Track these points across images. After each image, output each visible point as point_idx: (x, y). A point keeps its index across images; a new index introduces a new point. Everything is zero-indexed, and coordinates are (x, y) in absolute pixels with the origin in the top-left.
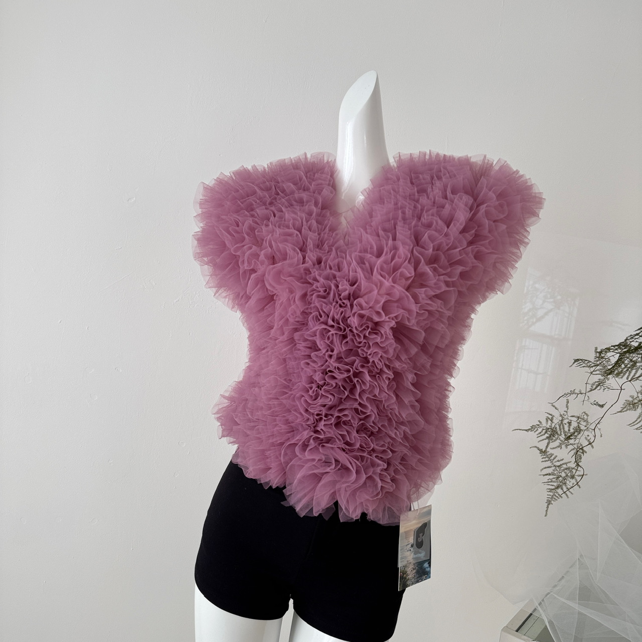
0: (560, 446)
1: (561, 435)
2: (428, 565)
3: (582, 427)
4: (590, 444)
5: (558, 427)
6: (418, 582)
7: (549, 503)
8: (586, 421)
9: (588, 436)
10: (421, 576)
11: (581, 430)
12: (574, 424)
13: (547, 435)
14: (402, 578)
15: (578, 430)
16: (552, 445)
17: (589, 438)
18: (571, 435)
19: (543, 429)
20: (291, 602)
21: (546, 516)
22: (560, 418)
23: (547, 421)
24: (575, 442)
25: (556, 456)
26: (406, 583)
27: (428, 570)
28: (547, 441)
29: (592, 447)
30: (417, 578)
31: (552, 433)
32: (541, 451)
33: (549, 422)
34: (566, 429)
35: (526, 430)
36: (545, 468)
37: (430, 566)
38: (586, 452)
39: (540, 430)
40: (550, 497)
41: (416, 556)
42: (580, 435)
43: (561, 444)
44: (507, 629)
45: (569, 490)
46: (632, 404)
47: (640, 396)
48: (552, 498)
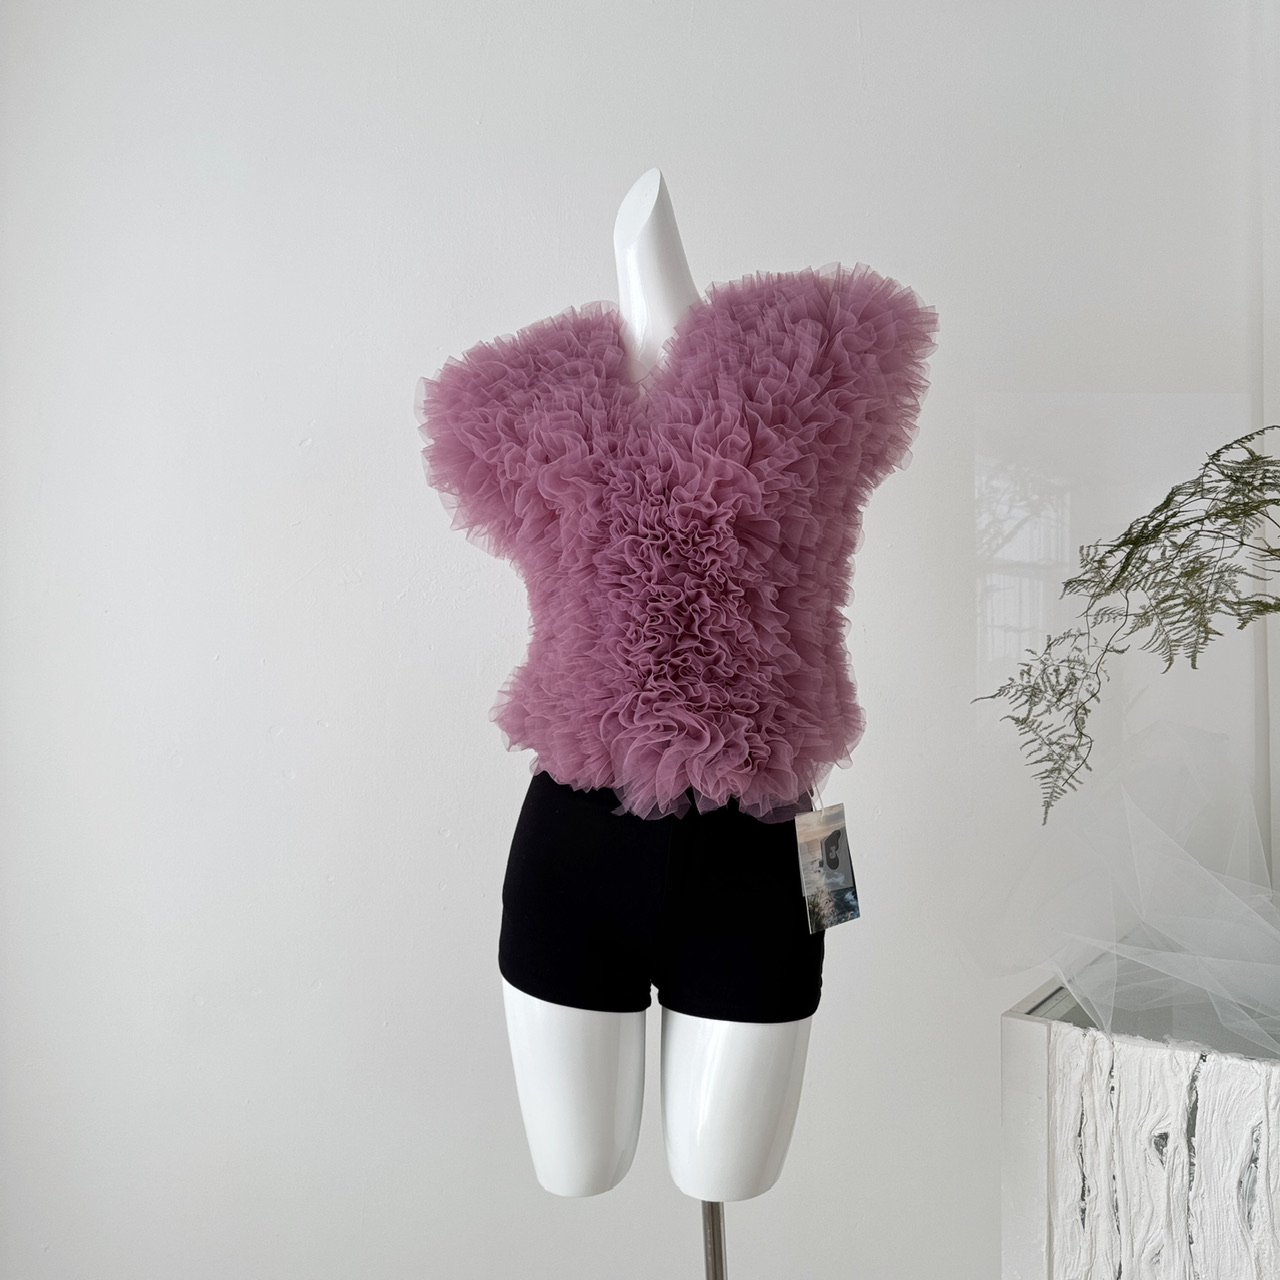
0: (1048, 710)
1: (1046, 691)
2: (852, 897)
3: (1079, 674)
4: (1094, 695)
5: (1040, 681)
6: (839, 921)
7: (1048, 805)
8: (1083, 663)
9: (1090, 685)
10: (844, 913)
11: (1077, 679)
12: (1064, 672)
13: (1024, 698)
14: (812, 913)
15: (1073, 680)
16: (1037, 710)
17: (1091, 689)
18: (1065, 691)
19: (1017, 691)
20: (654, 991)
21: (1044, 824)
22: (1041, 666)
23: (1022, 674)
24: (1072, 701)
25: (1041, 723)
26: (820, 922)
27: (854, 903)
28: (1027, 706)
29: (1098, 700)
30: (838, 915)
31: (1034, 694)
32: (1017, 720)
33: (1026, 675)
34: (1053, 679)
35: (992, 697)
36: (1027, 743)
37: (856, 897)
38: (1090, 711)
39: (1013, 691)
40: (1048, 795)
41: (831, 880)
42: (1077, 687)
43: (1048, 706)
44: (1010, 1013)
45: (1072, 776)
46: (1144, 618)
47: (1154, 602)
48: (1051, 797)
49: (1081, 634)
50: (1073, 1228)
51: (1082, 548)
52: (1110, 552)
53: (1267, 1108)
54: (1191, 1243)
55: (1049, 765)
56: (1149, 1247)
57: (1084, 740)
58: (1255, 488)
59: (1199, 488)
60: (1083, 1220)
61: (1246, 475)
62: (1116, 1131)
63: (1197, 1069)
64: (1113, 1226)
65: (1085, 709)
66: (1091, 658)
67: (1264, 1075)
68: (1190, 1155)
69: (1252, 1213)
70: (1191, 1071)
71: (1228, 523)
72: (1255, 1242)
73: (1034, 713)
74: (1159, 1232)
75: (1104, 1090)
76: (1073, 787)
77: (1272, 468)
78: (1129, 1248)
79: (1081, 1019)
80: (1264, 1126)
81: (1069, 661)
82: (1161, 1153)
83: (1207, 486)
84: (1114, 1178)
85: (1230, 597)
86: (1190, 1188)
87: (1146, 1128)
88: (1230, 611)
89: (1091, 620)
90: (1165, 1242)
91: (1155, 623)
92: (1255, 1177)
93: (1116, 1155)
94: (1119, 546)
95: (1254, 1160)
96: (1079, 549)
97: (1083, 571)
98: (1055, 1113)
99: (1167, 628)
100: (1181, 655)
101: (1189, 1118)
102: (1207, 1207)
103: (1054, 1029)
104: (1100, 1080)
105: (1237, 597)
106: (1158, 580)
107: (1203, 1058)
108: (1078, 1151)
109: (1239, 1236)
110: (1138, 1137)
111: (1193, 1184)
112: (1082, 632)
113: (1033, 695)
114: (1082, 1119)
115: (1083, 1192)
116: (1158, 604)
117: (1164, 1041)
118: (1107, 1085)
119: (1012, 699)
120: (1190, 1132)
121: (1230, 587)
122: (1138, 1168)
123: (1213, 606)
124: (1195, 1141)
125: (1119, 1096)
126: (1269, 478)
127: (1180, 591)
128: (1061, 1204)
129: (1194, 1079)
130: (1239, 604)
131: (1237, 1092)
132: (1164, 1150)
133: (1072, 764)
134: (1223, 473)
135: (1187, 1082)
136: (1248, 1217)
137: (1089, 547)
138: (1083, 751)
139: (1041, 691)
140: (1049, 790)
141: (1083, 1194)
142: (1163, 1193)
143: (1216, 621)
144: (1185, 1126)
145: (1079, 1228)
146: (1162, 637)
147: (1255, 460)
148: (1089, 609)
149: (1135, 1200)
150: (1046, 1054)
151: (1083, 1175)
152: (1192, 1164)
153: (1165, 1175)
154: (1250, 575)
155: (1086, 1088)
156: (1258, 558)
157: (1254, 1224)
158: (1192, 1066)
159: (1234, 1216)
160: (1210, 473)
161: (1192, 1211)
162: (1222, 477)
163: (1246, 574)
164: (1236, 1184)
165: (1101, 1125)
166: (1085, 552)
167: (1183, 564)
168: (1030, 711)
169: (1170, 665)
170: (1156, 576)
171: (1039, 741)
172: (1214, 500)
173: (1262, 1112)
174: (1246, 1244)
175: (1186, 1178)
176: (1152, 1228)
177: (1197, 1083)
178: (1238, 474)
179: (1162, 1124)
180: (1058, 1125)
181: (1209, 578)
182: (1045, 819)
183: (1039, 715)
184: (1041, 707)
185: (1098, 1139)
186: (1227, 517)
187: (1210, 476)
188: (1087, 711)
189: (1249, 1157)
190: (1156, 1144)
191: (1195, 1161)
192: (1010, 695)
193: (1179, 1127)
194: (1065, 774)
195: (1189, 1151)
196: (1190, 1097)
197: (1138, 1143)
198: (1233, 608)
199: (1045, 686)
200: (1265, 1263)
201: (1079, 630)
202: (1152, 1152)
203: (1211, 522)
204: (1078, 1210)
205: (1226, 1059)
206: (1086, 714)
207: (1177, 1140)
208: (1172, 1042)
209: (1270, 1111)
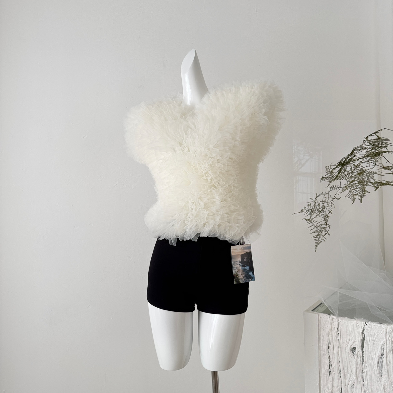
4: (330, 212)
9: (329, 209)
11: (325, 207)
12: (321, 205)
13: (309, 213)
18: (321, 211)
19: (307, 211)
20: (196, 306)
22: (314, 203)
23: (308, 206)
24: (324, 214)
25: (314, 220)
28: (310, 215)
29: (332, 213)
32: (307, 220)
34: (318, 207)
35: (299, 213)
36: (310, 227)
42: (325, 209)
43: (316, 215)
44: (307, 311)
45: (324, 237)
46: (346, 188)
47: (348, 183)
48: (317, 244)
49: (326, 194)
50: (327, 378)
51: (326, 167)
52: (335, 168)
53: (386, 339)
54: (363, 381)
55: (317, 234)
56: (350, 383)
57: (327, 226)
58: (379, 147)
59: (362, 148)
60: (330, 375)
61: (376, 144)
62: (339, 347)
63: (364, 327)
64: (339, 377)
65: (328, 216)
66: (330, 200)
67: (385, 328)
68: (363, 354)
69: (382, 372)
70: (362, 328)
71: (371, 159)
72: (383, 380)
73: (312, 218)
74: (353, 378)
75: (336, 334)
76: (324, 240)
77: (384, 141)
78: (344, 383)
79: (328, 312)
80: (385, 344)
81: (322, 201)
82: (354, 353)
83: (364, 147)
84: (339, 362)
85: (372, 181)
86: (363, 364)
87: (349, 346)
88: (372, 185)
89: (329, 189)
90: (355, 381)
91: (349, 189)
92: (383, 360)
93: (340, 354)
94: (337, 166)
95: (382, 355)
96: (325, 167)
97: (327, 174)
98: (321, 341)
99: (353, 191)
100: (357, 199)
101: (362, 342)
102: (368, 370)
103: (320, 316)
104: (334, 331)
105: (374, 181)
106: (350, 176)
107: (366, 323)
108: (328, 354)
109: (378, 379)
110: (346, 349)
111: (364, 363)
112: (326, 193)
113: (312, 212)
114: (329, 343)
115: (330, 366)
116: (350, 183)
117: (354, 319)
118: (337, 332)
119: (305, 213)
120: (363, 346)
121: (372, 178)
122: (346, 358)
123: (367, 184)
124: (364, 349)
125: (340, 336)
126: (384, 144)
127: (357, 179)
128: (323, 370)
129: (363, 330)
130: (375, 183)
131: (377, 334)
132: (355, 353)
133: (324, 233)
134: (369, 143)
135: (361, 331)
136: (381, 373)
137: (328, 166)
138: (327, 229)
139: (314, 211)
140: (317, 241)
141: (330, 367)
142: (354, 366)
143: (368, 188)
144: (361, 345)
145: (329, 378)
146: (351, 193)
147: (379, 138)
148: (329, 185)
149: (346, 368)
150: (318, 323)
151: (330, 361)
152: (363, 357)
153: (355, 360)
154: (378, 174)
155: (330, 334)
156: (380, 169)
157: (383, 375)
158: (363, 326)
159: (376, 372)
160: (365, 143)
161: (363, 371)
162: (369, 144)
163: (377, 174)
164: (377, 363)
165: (335, 345)
166: (327, 168)
167: (357, 171)
168: (311, 217)
169: (354, 202)
170: (349, 175)
171: (314, 226)
172: (366, 151)
173: (385, 340)
174: (380, 381)
175: (362, 361)
176: (351, 377)
177: (365, 331)
178: (374, 143)
179: (353, 345)
180: (322, 345)
181: (365, 175)
182: (316, 250)
183: (313, 218)
184: (314, 216)
185: (334, 350)
186: (371, 157)
187: (365, 144)
188: (328, 217)
189: (381, 354)
190: (352, 351)
191: (364, 356)
192: (304, 212)
193: (359, 345)
194: (322, 237)
195: (362, 353)
196: (362, 336)
197: (346, 351)
198: (373, 184)
199: (315, 209)
200: (386, 387)
201: (325, 193)
202: (351, 353)
203: (366, 158)
204: (328, 372)
205: (373, 324)
206: (328, 218)
207: (358, 349)
208: (356, 319)
209: (387, 340)
